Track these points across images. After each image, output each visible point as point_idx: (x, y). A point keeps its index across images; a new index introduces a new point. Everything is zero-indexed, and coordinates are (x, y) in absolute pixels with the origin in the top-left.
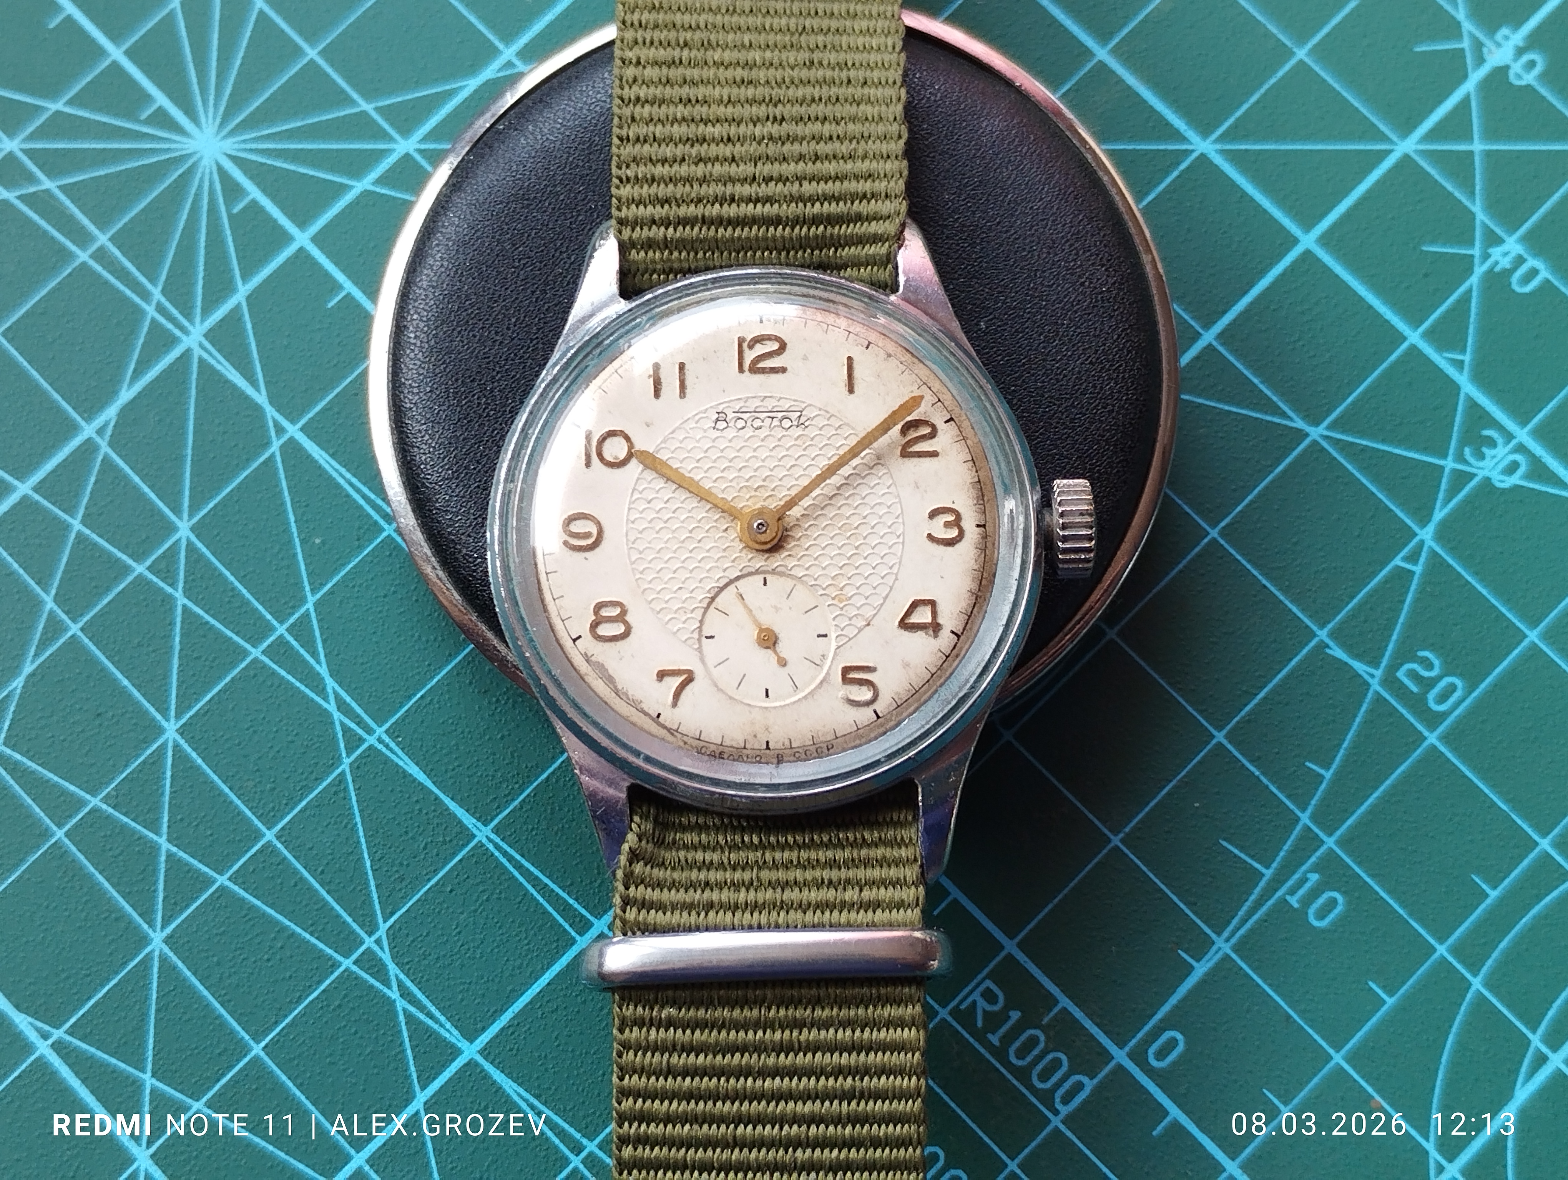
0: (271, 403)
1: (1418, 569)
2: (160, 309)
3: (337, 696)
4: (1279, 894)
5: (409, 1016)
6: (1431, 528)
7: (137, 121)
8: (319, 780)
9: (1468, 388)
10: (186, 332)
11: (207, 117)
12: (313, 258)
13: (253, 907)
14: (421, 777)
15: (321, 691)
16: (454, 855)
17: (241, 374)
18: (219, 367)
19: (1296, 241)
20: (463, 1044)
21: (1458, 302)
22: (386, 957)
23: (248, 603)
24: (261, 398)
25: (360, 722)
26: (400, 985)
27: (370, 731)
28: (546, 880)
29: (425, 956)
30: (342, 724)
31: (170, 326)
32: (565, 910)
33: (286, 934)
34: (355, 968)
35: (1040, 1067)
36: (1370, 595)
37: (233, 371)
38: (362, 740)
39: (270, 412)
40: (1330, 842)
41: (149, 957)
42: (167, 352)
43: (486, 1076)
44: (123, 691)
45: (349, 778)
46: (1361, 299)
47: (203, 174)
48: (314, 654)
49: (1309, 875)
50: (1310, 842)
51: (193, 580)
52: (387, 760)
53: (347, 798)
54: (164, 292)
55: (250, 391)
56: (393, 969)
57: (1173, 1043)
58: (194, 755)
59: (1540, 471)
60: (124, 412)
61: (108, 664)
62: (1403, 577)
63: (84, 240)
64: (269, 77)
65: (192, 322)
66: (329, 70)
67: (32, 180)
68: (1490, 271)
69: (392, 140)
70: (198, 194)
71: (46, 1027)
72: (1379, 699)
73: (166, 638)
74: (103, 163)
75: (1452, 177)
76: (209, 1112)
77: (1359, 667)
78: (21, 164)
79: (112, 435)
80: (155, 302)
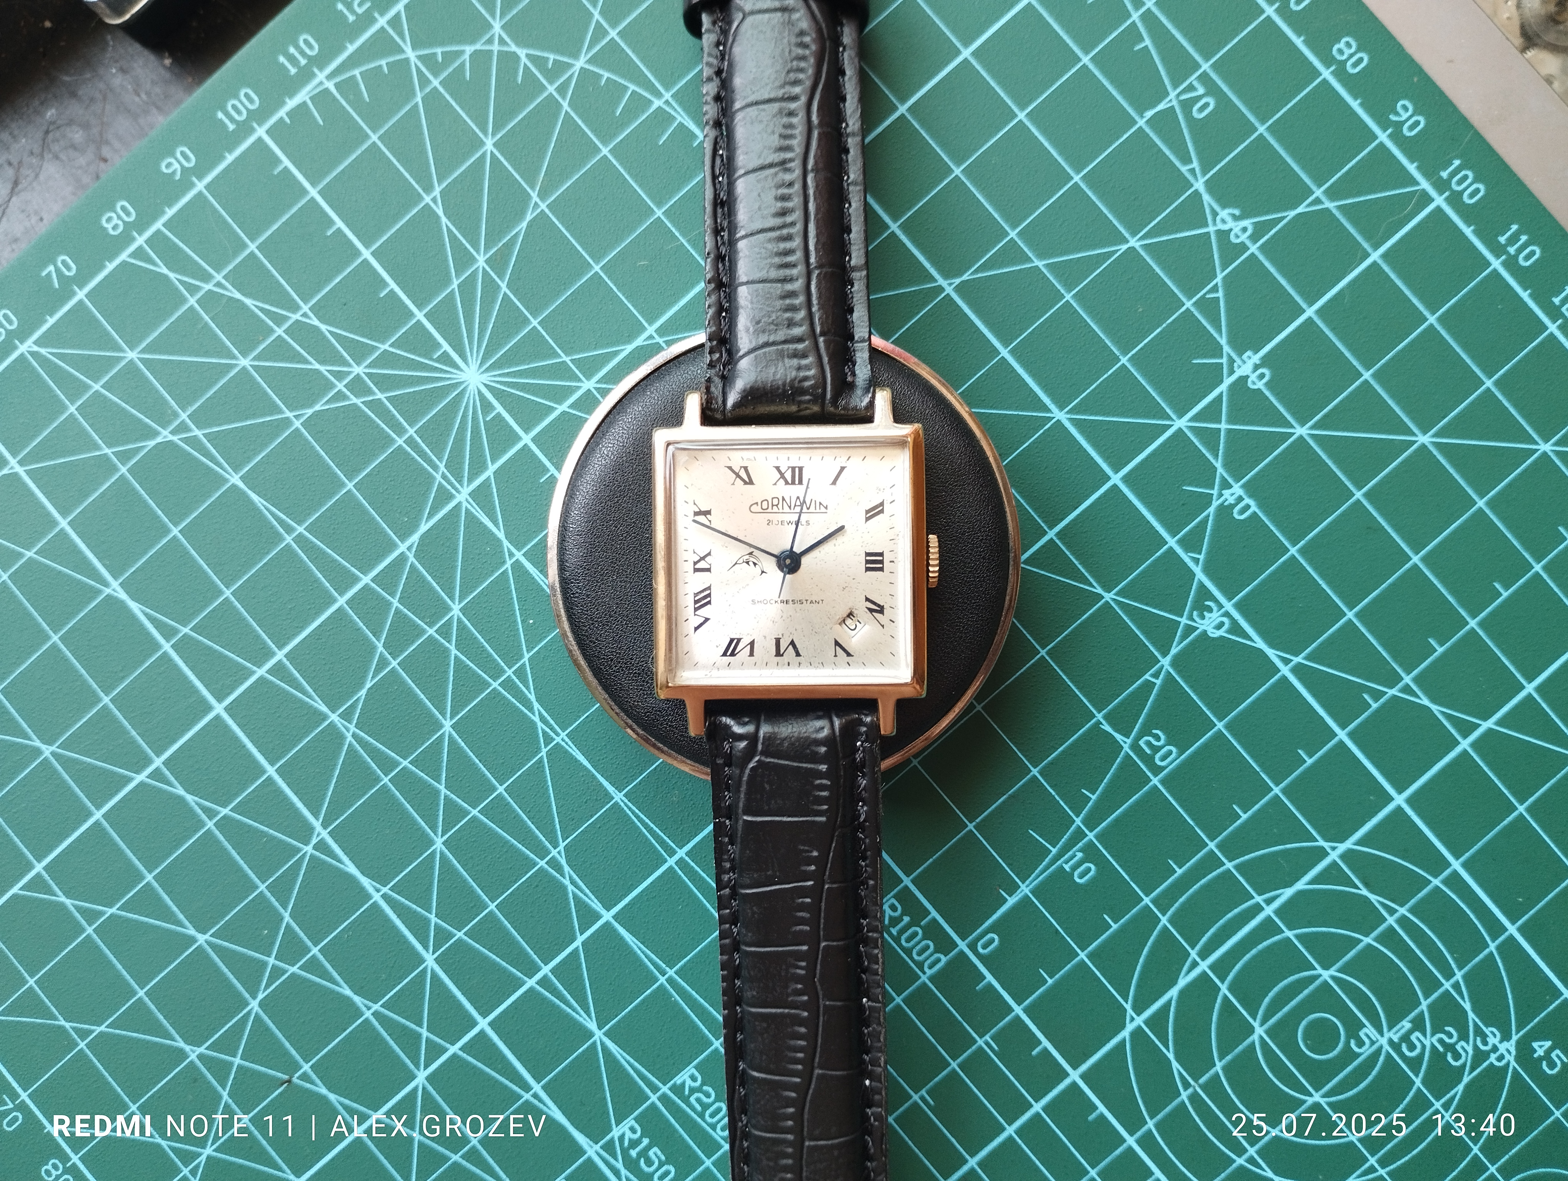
0: (506, 538)
1: (1158, 682)
2: (444, 477)
3: (540, 713)
4: (1059, 862)
5: (574, 895)
6: (1169, 658)
7: (431, 359)
8: (529, 760)
9: (1200, 575)
10: (459, 492)
11: (472, 360)
12: (533, 452)
13: (490, 829)
14: (585, 762)
15: (531, 710)
16: (602, 807)
17: (489, 519)
18: (477, 514)
19: (1109, 478)
20: (603, 912)
21: (1201, 522)
22: (563, 862)
23: (491, 655)
24: (501, 535)
25: (552, 729)
26: (571, 878)
27: (558, 735)
28: (652, 825)
29: (584, 862)
30: (543, 729)
31: (449, 487)
32: (662, 843)
33: (510, 846)
34: (546, 866)
35: (918, 948)
36: (1129, 695)
37: (485, 517)
38: (553, 739)
39: (506, 543)
40: (1091, 836)
41: (433, 853)
42: (447, 503)
43: (615, 930)
44: (421, 702)
45: (545, 760)
46: (1144, 517)
47: (470, 394)
48: (528, 688)
49: (1077, 853)
50: (1079, 835)
51: (461, 640)
52: (566, 752)
53: (543, 771)
54: (446, 467)
55: (494, 529)
56: (567, 869)
57: (992, 941)
58: (460, 740)
59: (1236, 628)
60: (423, 538)
61: (413, 685)
62: (1149, 685)
63: (400, 431)
64: (509, 337)
65: (462, 486)
66: (544, 333)
67: (370, 392)
68: (1222, 504)
69: (580, 380)
70: (466, 407)
71: (378, 886)
72: (1127, 756)
73: (446, 672)
74: (412, 384)
75: (1206, 444)
76: (466, 938)
77: (1118, 737)
78: (364, 382)
79: (416, 551)
80: (441, 472)
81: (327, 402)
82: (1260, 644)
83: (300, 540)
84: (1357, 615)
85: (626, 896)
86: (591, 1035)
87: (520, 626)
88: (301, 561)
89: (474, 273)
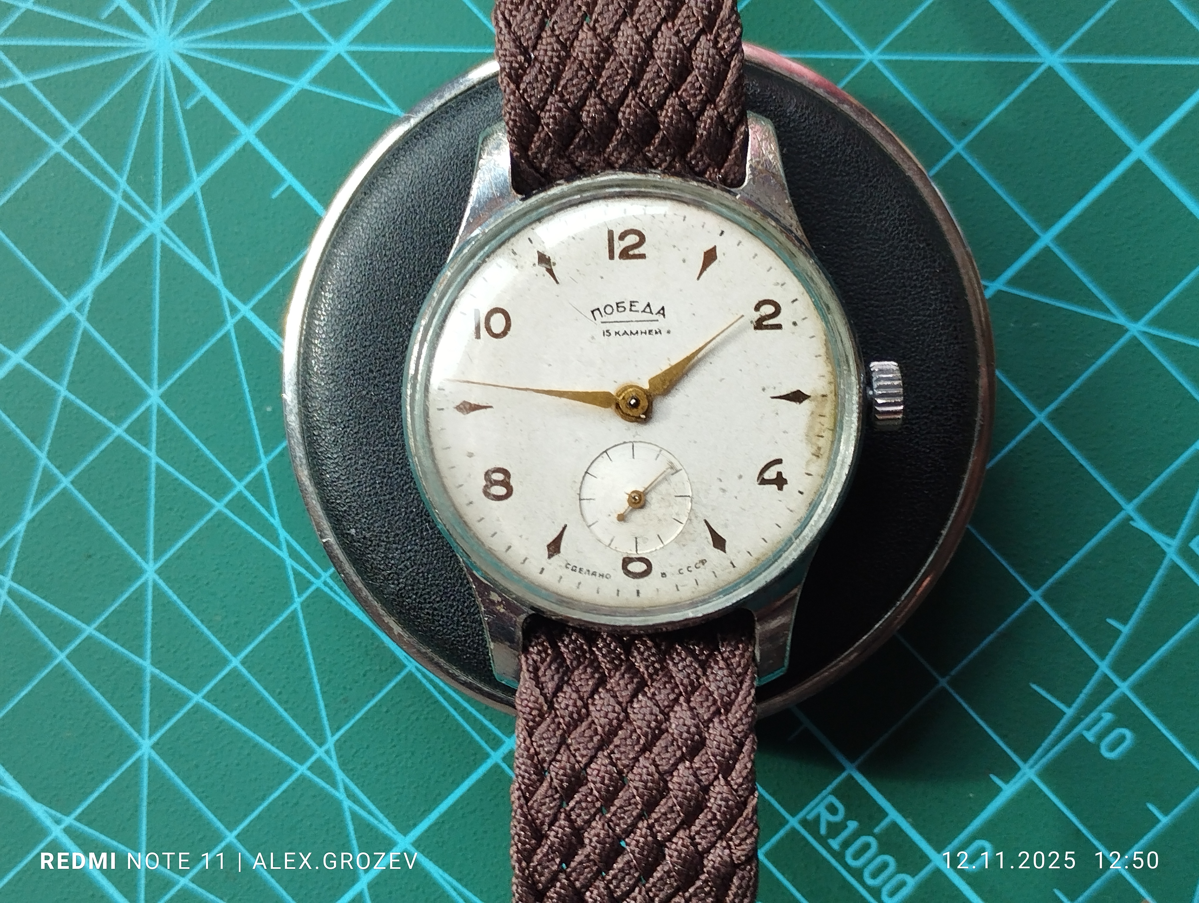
0: (225, 285)
2: (126, 197)
3: (289, 546)
4: (1077, 730)
5: (354, 814)
7: (98, 20)
8: (275, 616)
10: (150, 219)
11: (160, 18)
12: (258, 153)
13: (223, 721)
14: (361, 616)
15: (275, 541)
16: (389, 681)
17: (198, 257)
18: (179, 251)
19: (1129, 151)
20: (398, 837)
22: (335, 765)
23: (211, 462)
24: (216, 280)
25: (308, 567)
26: (346, 788)
27: (317, 576)
28: (466, 704)
29: (366, 765)
30: (294, 569)
31: (135, 213)
32: (482, 730)
33: (251, 744)
34: (309, 774)
35: (872, 866)
36: (1172, 476)
37: (192, 255)
38: (310, 583)
39: (225, 294)
40: (1124, 687)
41: (140, 761)
42: (133, 236)
44: (109, 537)
45: (301, 615)
46: (1183, 206)
47: (159, 71)
48: (268, 508)
49: (1103, 715)
50: (1106, 687)
51: (164, 441)
52: (332, 601)
53: (298, 632)
54: (129, 182)
55: (206, 273)
56: (340, 776)
57: (981, 851)
58: (170, 592)
60: (99, 289)
61: (95, 513)
63: (56, 131)
67: (8, 75)
69: (325, 41)
70: (155, 91)
71: (59, 815)
72: (1174, 567)
73: (145, 490)
74: (69, 60)
76: (193, 889)
77: (1159, 538)
79: (89, 311)
80: (121, 190)
85: (431, 812)
87: (253, 416)
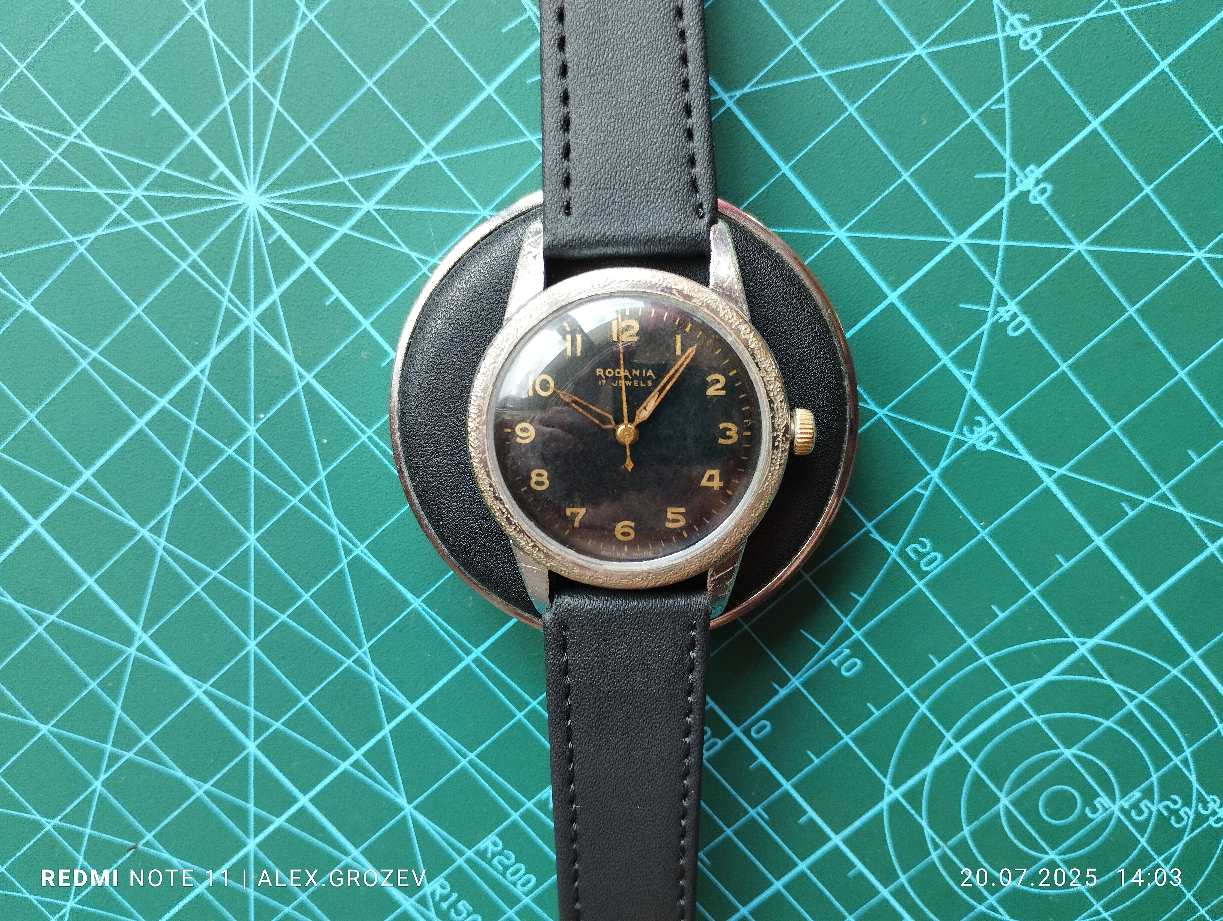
0: (295, 361)
1: (927, 493)
2: (230, 301)
4: (828, 658)
6: (938, 470)
7: (208, 181)
8: (331, 570)
9: (972, 391)
10: (246, 316)
11: (250, 181)
12: (316, 275)
13: (299, 632)
14: (384, 572)
15: (330, 524)
16: (402, 612)
17: (278, 342)
18: (266, 338)
19: (886, 297)
20: (408, 704)
21: (974, 340)
22: (369, 661)
23: (289, 473)
24: (290, 358)
26: (376, 674)
27: (357, 547)
28: (449, 628)
29: (389, 661)
30: (342, 542)
31: (237, 311)
32: (459, 643)
33: (317, 646)
34: (353, 665)
36: (899, 505)
37: (274, 340)
38: (353, 551)
39: (296, 366)
40: (858, 634)
41: (248, 653)
42: (236, 327)
43: (419, 720)
44: (226, 517)
45: (347, 570)
46: (919, 335)
47: (250, 217)
48: (326, 504)
49: (844, 650)
50: (847, 633)
51: (259, 459)
52: (366, 562)
53: (345, 580)
54: (232, 290)
55: (284, 353)
56: (372, 666)
57: (764, 727)
58: (265, 553)
59: (1004, 442)
60: (215, 360)
61: (217, 503)
62: (918, 496)
63: (184, 255)
64: (285, 157)
65: (248, 309)
66: (321, 153)
67: (150, 216)
68: (996, 322)
69: (359, 201)
70: (247, 230)
71: (200, 683)
72: (895, 562)
73: (247, 490)
74: (190, 208)
75: (983, 261)
76: (283, 728)
77: (887, 544)
78: (143, 205)
79: (209, 375)
80: (227, 297)
81: (109, 226)
82: (1026, 456)
83: (94, 363)
84: (1122, 428)
85: (427, 689)
86: (400, 809)
87: (315, 446)
88: (98, 385)
89: (246, 89)
